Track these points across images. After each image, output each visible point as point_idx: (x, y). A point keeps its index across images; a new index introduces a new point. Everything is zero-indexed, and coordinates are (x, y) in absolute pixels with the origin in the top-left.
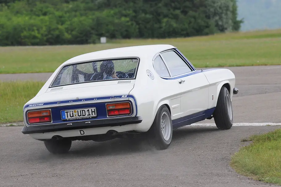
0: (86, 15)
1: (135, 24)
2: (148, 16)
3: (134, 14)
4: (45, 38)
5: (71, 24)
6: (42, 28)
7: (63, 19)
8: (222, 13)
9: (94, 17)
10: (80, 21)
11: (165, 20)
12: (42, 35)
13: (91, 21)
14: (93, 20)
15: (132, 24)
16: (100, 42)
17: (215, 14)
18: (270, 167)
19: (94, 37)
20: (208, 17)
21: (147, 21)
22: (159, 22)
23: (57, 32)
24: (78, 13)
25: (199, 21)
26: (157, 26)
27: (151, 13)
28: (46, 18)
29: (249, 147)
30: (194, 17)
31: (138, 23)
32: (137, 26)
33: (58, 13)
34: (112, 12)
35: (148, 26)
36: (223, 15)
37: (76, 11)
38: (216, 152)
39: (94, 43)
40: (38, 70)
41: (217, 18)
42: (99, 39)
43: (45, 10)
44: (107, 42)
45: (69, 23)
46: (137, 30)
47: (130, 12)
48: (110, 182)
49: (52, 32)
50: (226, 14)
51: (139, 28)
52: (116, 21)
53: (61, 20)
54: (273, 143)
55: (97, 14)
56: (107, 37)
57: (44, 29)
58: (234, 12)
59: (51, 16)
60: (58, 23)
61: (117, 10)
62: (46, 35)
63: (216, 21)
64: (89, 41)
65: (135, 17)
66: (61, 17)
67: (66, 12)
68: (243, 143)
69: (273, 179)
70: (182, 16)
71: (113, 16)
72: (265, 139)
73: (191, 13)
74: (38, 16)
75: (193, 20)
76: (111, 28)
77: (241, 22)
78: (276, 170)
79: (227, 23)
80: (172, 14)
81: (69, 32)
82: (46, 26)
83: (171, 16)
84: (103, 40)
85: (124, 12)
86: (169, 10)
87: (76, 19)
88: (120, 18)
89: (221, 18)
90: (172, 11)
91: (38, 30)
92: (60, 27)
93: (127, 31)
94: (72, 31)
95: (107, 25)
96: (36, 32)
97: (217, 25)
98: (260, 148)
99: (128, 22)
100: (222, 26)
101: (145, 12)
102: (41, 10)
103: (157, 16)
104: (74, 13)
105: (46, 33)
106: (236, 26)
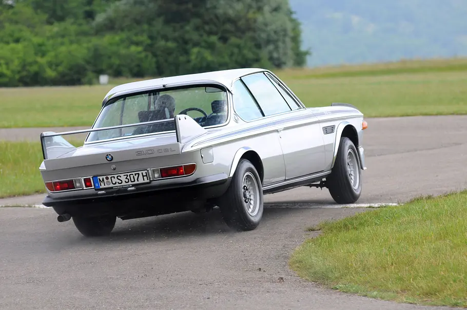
0: (78, 42)
1: (150, 55)
2: (171, 45)
3: (149, 42)
4: (17, 77)
5: (56, 56)
6: (12, 61)
7: (43, 48)
8: (277, 41)
9: (90, 45)
10: (70, 52)
11: (195, 50)
12: (13, 71)
13: (85, 51)
14: (88, 49)
15: (146, 57)
16: (98, 82)
17: (268, 42)
18: (347, 268)
19: (90, 75)
20: (258, 46)
21: (169, 52)
22: (187, 52)
23: (34, 68)
24: (66, 40)
25: (245, 52)
26: (182, 59)
27: (175, 40)
28: (19, 46)
29: (317, 239)
30: (238, 46)
31: (155, 55)
32: (154, 60)
33: (36, 40)
34: (117, 38)
35: (171, 59)
36: (280, 44)
37: (63, 36)
38: (268, 247)
39: (90, 83)
40: (6, 124)
41: (271, 47)
42: (98, 78)
43: (17, 35)
44: (109, 82)
45: (52, 54)
46: (154, 65)
47: (144, 38)
48: (112, 291)
49: (28, 68)
50: (284, 42)
51: (157, 62)
52: (123, 51)
53: (40, 50)
54: (352, 234)
55: (95, 41)
56: (109, 75)
57: (16, 62)
58: (296, 39)
59: (26, 43)
60: (36, 54)
61: (124, 35)
62: (19, 72)
63: (270, 53)
64: (83, 80)
65: (151, 46)
66: (40, 45)
67: (49, 38)
68: (308, 233)
69: (352, 287)
70: (219, 45)
71: (118, 45)
72: (341, 228)
73: (233, 40)
74: (7, 43)
75: (236, 50)
76: (116, 61)
77: (307, 53)
78: (357, 273)
79: (285, 54)
80: (206, 42)
81: (54, 67)
82: (18, 58)
83: (203, 44)
84: (104, 79)
85: (135, 39)
86: (201, 36)
87: (63, 49)
88: (128, 47)
89: (277, 48)
90: (205, 37)
91: (7, 64)
92: (39, 59)
93: (138, 66)
94: (57, 65)
95: (110, 57)
96: (4, 67)
97: (271, 59)
98: (333, 241)
99: (140, 53)
100: (278, 59)
101: (166, 39)
102: (11, 35)
103: (184, 45)
104: (60, 40)
105: (19, 68)
106: (300, 59)
